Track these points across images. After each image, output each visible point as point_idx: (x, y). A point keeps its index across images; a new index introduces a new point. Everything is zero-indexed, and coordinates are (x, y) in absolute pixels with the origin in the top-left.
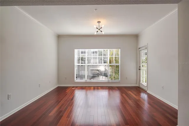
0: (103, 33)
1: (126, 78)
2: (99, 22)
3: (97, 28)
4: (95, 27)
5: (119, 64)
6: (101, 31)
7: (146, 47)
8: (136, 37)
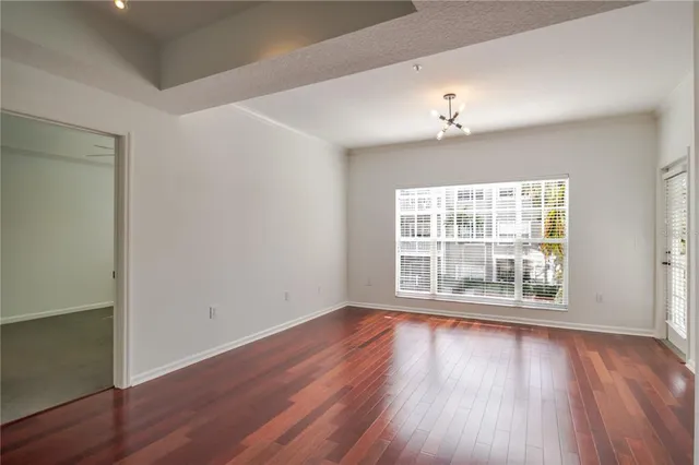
0: (467, 131)
1: (599, 299)
2: (450, 96)
3: (443, 118)
4: (435, 114)
5: (564, 240)
6: (459, 126)
7: (685, 166)
8: (651, 119)
